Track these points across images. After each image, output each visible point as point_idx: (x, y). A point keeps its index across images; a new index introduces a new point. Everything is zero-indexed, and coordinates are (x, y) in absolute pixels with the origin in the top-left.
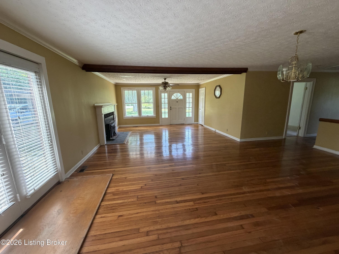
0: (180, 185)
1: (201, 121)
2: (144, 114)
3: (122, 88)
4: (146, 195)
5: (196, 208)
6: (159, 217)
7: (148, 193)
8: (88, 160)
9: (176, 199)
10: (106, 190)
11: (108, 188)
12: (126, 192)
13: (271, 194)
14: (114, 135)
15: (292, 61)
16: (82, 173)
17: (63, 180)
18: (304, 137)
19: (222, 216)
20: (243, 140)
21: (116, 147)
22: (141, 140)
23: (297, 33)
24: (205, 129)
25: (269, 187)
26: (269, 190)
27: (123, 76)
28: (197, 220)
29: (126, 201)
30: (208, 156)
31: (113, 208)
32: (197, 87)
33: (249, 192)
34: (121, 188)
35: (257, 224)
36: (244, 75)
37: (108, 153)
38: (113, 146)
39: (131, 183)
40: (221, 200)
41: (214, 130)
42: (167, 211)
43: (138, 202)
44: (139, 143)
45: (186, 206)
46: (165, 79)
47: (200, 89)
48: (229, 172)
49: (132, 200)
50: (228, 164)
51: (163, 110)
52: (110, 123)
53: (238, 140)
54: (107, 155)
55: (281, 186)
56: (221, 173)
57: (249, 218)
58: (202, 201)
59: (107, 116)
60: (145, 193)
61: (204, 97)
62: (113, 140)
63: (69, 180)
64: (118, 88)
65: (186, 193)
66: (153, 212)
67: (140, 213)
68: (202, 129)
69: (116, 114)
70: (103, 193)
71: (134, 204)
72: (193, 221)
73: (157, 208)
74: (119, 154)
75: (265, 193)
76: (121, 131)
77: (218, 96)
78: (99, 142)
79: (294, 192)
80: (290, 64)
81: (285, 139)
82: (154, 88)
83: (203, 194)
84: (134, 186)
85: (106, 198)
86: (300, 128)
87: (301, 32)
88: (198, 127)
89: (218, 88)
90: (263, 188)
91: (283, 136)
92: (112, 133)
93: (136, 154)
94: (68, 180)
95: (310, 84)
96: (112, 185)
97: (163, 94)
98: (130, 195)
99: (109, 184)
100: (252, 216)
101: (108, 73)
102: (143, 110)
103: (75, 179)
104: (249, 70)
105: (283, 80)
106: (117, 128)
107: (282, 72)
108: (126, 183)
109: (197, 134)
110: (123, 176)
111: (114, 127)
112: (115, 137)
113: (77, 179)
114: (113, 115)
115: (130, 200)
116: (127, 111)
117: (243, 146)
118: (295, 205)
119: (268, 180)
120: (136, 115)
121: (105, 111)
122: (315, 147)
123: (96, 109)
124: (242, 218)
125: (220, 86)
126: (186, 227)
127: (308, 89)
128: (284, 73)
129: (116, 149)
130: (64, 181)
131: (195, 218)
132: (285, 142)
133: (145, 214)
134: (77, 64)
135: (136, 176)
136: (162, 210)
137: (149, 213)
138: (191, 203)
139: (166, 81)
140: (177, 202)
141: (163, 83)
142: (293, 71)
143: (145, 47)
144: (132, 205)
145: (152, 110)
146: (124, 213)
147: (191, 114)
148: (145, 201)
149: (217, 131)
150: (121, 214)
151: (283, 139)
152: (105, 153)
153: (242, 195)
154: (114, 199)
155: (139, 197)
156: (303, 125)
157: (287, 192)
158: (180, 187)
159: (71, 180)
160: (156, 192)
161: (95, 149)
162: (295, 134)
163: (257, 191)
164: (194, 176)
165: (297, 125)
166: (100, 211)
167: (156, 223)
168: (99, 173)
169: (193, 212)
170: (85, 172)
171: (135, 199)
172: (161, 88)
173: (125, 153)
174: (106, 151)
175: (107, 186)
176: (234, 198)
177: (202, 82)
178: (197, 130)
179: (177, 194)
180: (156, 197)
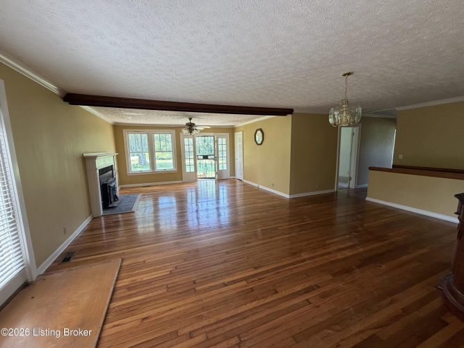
0: (225, 261)
1: (239, 175)
2: (158, 168)
3: (124, 131)
4: (178, 282)
5: (251, 288)
6: (203, 309)
7: (182, 278)
8: (76, 242)
9: (222, 281)
10: (115, 284)
11: (117, 280)
12: (149, 282)
13: (332, 258)
14: (115, 201)
15: (343, 104)
16: (66, 264)
17: (34, 279)
18: (355, 189)
19: (284, 292)
20: (294, 196)
21: (118, 218)
22: (156, 205)
23: (345, 75)
24: (245, 185)
25: (330, 250)
26: (329, 253)
27: (128, 114)
28: (255, 304)
29: (150, 295)
30: (254, 220)
31: (131, 309)
32: (232, 131)
33: (310, 259)
34: (139, 278)
35: (324, 296)
36: (289, 117)
37: (107, 228)
38: (114, 217)
39: (153, 268)
40: (279, 273)
41: (256, 185)
42: (212, 298)
43: (168, 294)
44: (152, 209)
45: (237, 288)
46: (190, 119)
47: (236, 134)
48: (283, 237)
49: (160, 292)
50: (281, 226)
51: (187, 162)
52: (109, 181)
53: (287, 196)
54: (104, 231)
55: (342, 246)
56: (273, 239)
57: (315, 289)
58: (256, 279)
59: (103, 171)
60: (177, 279)
61: (241, 143)
62: (113, 207)
63: (45, 277)
64: (118, 129)
65: (235, 271)
66: (193, 305)
67: (175, 308)
68: (240, 185)
69: (115, 168)
70: (112, 290)
71: (164, 297)
72: (250, 306)
73: (198, 297)
74: (121, 229)
75: (326, 256)
76: (126, 193)
77: (259, 142)
78: (91, 213)
79: (355, 252)
80: (341, 107)
81: (337, 192)
82: (174, 131)
83: (256, 268)
84: (160, 272)
85: (116, 296)
86: (350, 179)
87: (349, 74)
88: (235, 182)
89: (259, 132)
90: (324, 251)
91: (334, 188)
92: (112, 197)
93: (149, 227)
94: (42, 277)
95: (356, 130)
96: (123, 275)
97: (186, 140)
98: (155, 286)
99: (118, 274)
100: (318, 287)
101: (105, 108)
102: (158, 162)
103: (57, 275)
104: (295, 111)
105: (335, 124)
106: (118, 189)
107: (334, 115)
108: (145, 270)
109: (235, 192)
110: (140, 260)
111: (114, 189)
112: (116, 203)
113: (60, 274)
114: (112, 169)
115: (156, 293)
116: (132, 163)
117: (294, 203)
118: (359, 267)
119: (327, 242)
120: (147, 169)
121: (101, 163)
122: (367, 199)
123: (87, 162)
124: (307, 291)
125: (261, 130)
126: (243, 316)
127: (355, 135)
128: (336, 117)
129: (118, 222)
130: (36, 280)
131: (252, 301)
132: (336, 195)
133: (182, 309)
134: (57, 92)
135: (159, 257)
136: (206, 298)
137: (189, 306)
138: (244, 283)
139: (192, 121)
140: (225, 285)
141: (187, 124)
142: (344, 115)
143: (170, 76)
144: (160, 299)
145: (171, 161)
146: (151, 313)
147: (225, 165)
148: (180, 291)
149: (261, 187)
150: (145, 315)
151: (334, 193)
152: (101, 229)
153: (302, 264)
154: (130, 296)
155: (169, 286)
156: (353, 176)
157: (348, 253)
158: (224, 264)
159: (49, 276)
160: (193, 276)
161: (85, 224)
162: (346, 185)
163: (317, 256)
164: (241, 247)
165: (347, 176)
166: (110, 317)
167: (200, 318)
168: (96, 261)
169: (248, 295)
170: (72, 261)
171: (164, 290)
172: (185, 131)
173: (130, 227)
174: (103, 226)
175: (115, 278)
176: (295, 268)
177: (238, 125)
178: (235, 186)
179: (223, 274)
180: (194, 282)
